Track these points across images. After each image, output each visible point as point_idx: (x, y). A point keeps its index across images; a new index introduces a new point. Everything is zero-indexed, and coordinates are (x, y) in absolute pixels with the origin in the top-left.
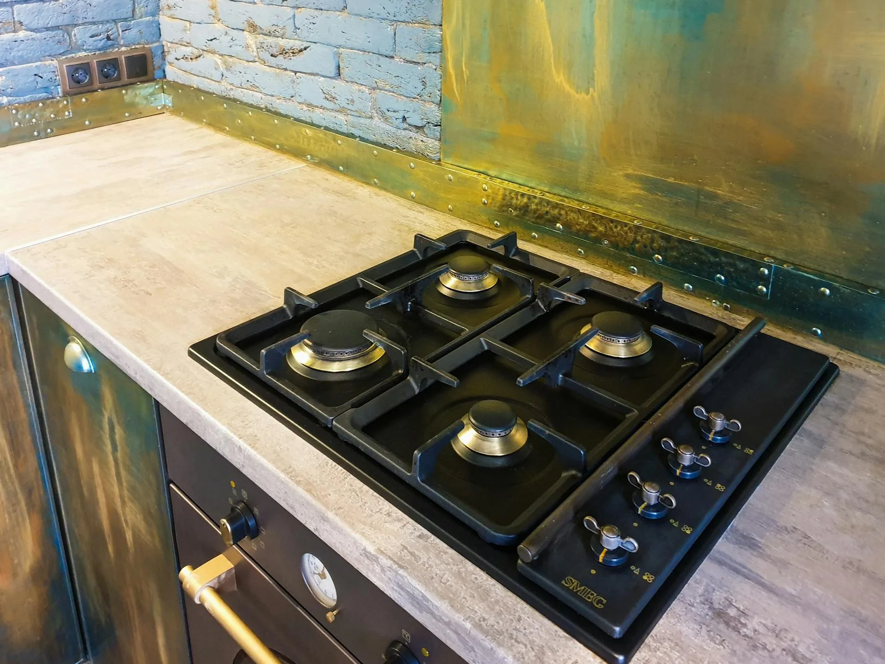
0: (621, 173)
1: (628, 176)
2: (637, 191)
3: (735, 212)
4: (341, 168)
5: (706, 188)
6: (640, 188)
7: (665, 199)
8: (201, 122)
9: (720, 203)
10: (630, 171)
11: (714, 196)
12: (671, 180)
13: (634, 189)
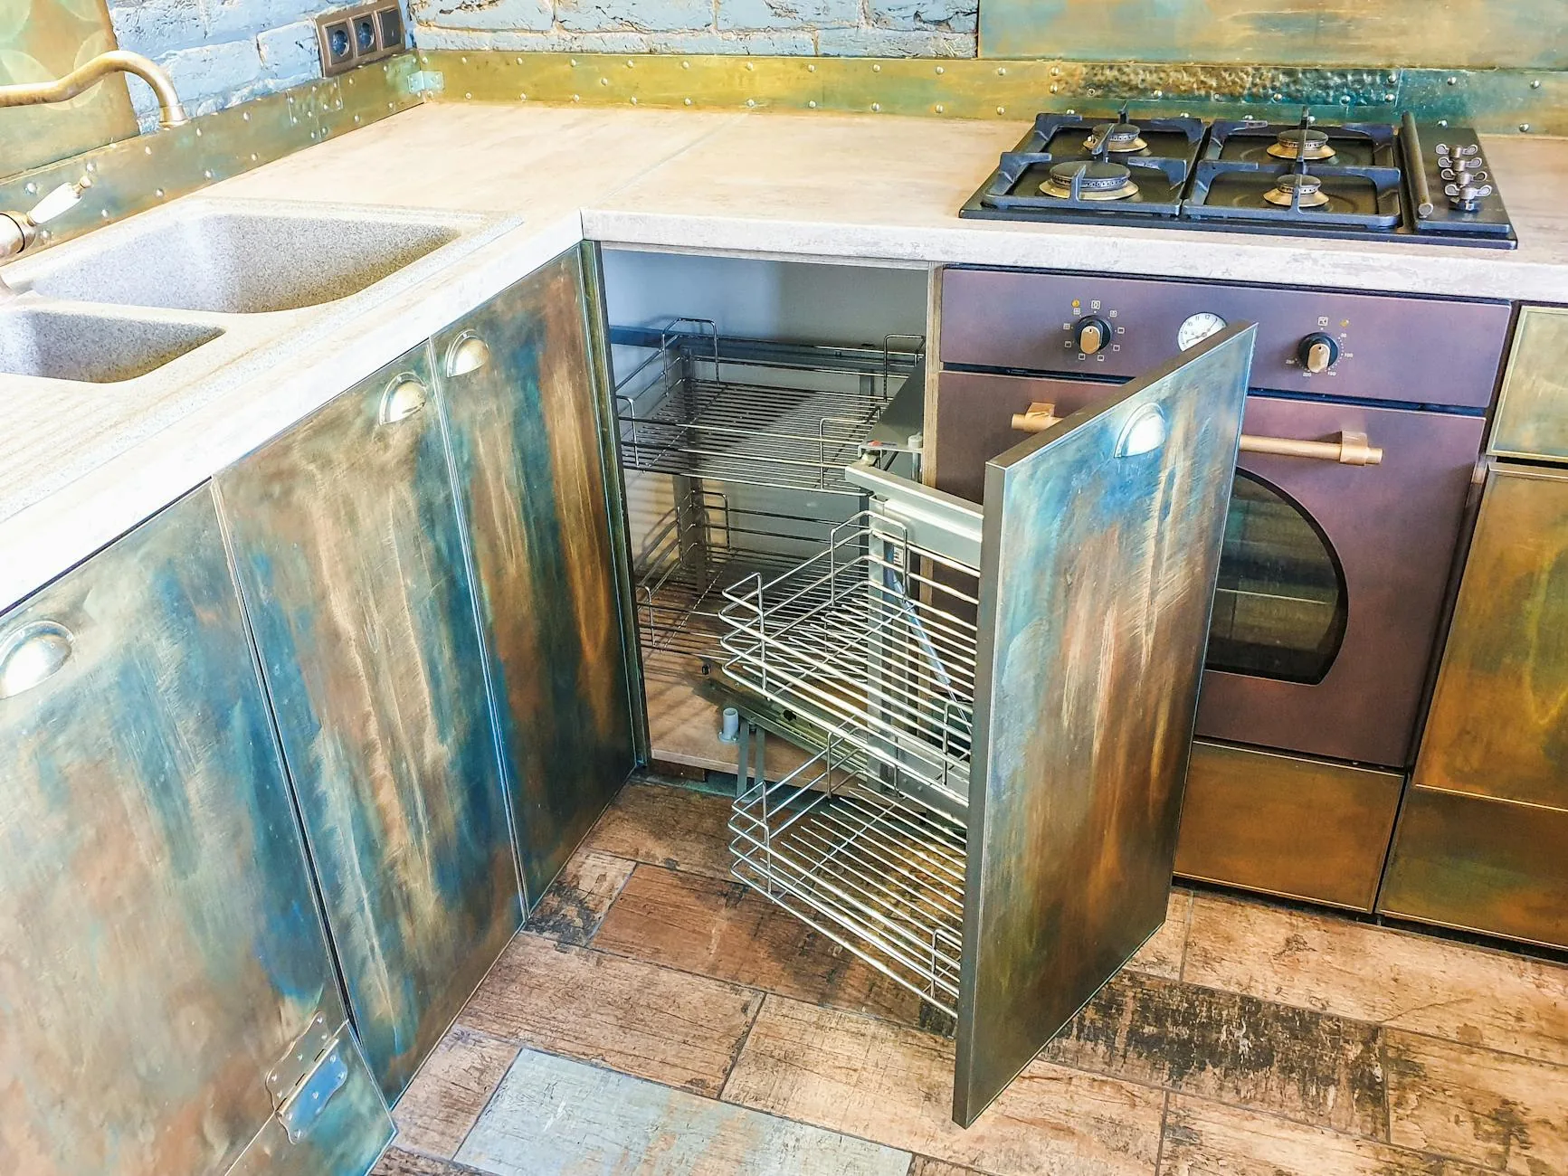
0: (1228, 17)
1: (1236, 19)
2: (1249, 33)
3: (1357, 28)
4: (812, 103)
5: (1327, 11)
6: (1251, 29)
7: (1281, 34)
8: (518, 99)
9: (1342, 22)
10: (1240, 12)
11: (1335, 17)
12: (1288, 11)
13: (1245, 31)
